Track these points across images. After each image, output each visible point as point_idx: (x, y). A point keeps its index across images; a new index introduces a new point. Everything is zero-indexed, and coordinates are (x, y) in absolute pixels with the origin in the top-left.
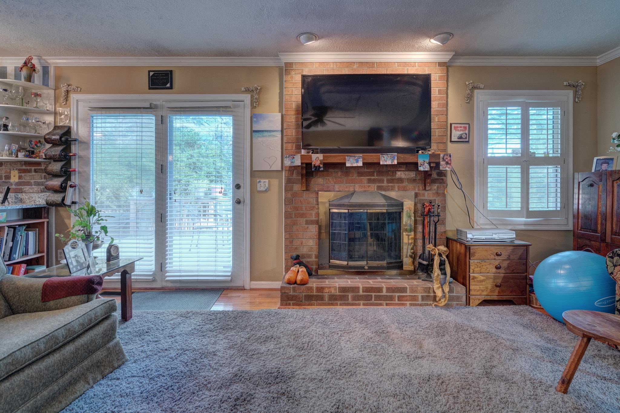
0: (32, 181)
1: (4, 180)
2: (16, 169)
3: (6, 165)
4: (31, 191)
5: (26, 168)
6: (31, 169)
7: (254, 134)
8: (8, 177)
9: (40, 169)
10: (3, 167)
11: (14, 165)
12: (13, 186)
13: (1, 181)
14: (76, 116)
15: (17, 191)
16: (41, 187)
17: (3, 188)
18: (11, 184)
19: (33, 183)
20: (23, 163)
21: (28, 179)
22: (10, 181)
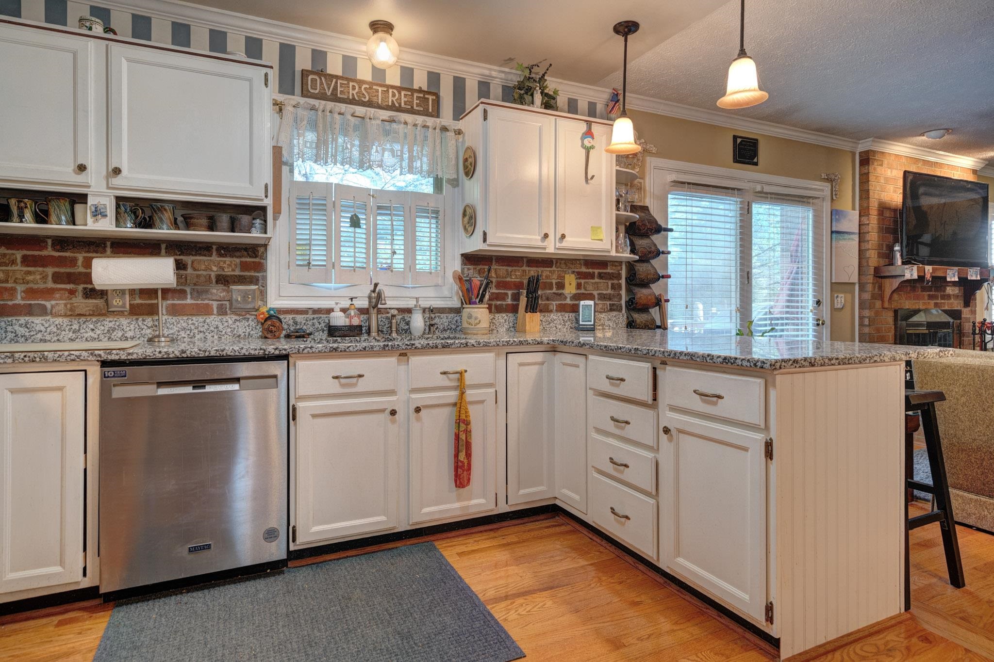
0: (595, 293)
1: (554, 290)
2: (573, 272)
3: (558, 264)
5: (587, 271)
6: (595, 273)
7: (834, 235)
8: (561, 286)
9: (605, 273)
10: (554, 268)
11: (571, 266)
12: (568, 301)
13: (550, 291)
14: (652, 190)
15: (575, 309)
16: (608, 303)
17: (554, 304)
18: (566, 298)
19: (596, 296)
20: (582, 262)
21: (590, 290)
22: (563, 291)
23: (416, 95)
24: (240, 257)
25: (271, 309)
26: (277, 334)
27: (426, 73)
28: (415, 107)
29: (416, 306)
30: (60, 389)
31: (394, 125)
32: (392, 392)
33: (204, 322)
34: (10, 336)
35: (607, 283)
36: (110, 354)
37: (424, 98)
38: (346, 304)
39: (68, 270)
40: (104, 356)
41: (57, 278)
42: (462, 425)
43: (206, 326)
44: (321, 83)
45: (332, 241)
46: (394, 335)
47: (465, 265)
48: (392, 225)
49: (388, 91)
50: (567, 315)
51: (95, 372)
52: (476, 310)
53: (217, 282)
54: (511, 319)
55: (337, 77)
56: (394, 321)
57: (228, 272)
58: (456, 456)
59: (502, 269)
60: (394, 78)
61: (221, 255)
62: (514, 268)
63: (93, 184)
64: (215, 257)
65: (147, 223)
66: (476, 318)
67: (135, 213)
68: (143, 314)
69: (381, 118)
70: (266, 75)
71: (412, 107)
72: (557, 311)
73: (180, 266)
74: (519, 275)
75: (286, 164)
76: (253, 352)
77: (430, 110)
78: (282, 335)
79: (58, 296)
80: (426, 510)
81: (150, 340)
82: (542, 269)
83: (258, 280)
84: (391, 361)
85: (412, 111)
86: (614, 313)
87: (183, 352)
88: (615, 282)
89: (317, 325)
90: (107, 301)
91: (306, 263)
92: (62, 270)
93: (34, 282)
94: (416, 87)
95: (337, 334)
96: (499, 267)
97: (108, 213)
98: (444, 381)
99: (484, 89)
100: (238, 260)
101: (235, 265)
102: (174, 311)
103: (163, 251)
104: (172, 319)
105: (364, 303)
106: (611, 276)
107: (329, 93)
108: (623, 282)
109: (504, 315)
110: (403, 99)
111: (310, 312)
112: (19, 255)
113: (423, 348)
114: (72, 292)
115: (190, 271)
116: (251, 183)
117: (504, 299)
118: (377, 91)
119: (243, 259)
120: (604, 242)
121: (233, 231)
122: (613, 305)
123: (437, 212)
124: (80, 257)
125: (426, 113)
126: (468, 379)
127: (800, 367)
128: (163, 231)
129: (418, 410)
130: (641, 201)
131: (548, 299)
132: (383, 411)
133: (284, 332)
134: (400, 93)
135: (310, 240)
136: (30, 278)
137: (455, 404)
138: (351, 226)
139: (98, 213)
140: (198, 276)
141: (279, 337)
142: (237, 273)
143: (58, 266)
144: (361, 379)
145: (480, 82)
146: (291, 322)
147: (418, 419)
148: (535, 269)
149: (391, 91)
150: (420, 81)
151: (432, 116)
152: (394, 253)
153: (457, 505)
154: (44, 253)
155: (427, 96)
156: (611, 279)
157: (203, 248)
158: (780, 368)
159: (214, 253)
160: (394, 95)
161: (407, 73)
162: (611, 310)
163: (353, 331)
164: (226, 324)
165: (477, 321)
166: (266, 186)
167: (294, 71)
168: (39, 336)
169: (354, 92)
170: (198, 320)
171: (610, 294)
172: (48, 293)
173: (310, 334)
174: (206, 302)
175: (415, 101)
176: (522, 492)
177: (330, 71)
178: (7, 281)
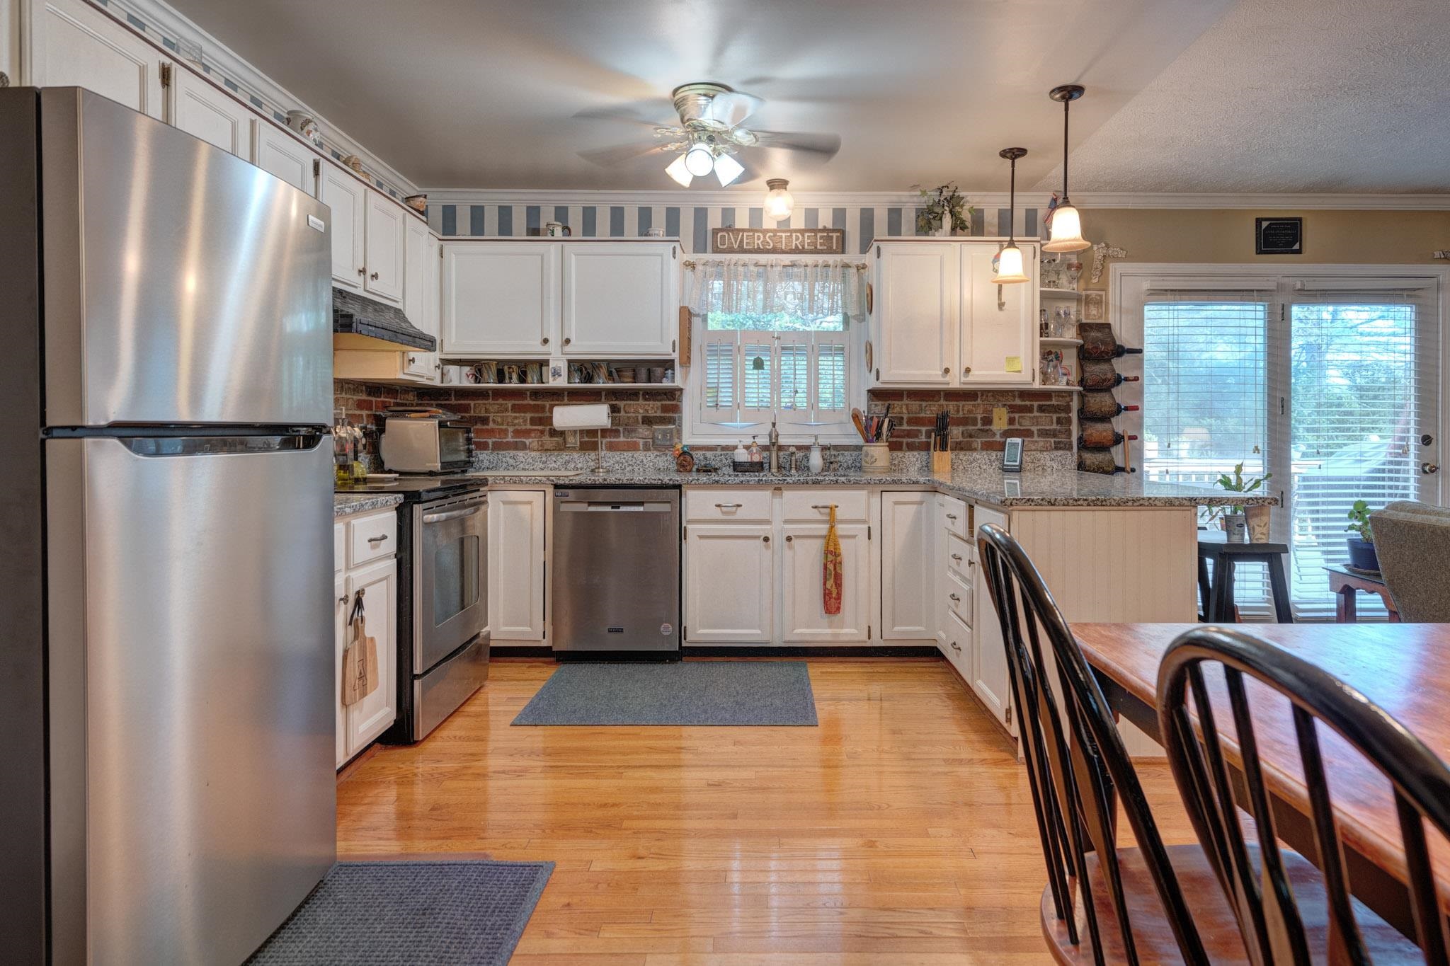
0: (1034, 429)
1: (979, 426)
2: (1004, 406)
3: (984, 396)
4: (1033, 448)
5: (1023, 403)
6: (1033, 405)
8: (988, 421)
9: (1048, 406)
10: (979, 401)
11: (1001, 398)
12: (998, 438)
13: (974, 428)
14: (1118, 304)
15: (1001, 446)
16: (1052, 440)
17: (978, 442)
18: (994, 435)
19: (1036, 432)
20: (1017, 394)
21: (1027, 424)
22: (991, 427)
23: (819, 235)
24: (661, 400)
25: (684, 446)
26: (688, 468)
27: (831, 211)
28: (819, 247)
29: (814, 444)
30: (530, 503)
31: (796, 270)
32: (768, 522)
33: (633, 456)
34: (505, 465)
35: (1051, 417)
36: (559, 479)
37: (828, 236)
38: (749, 441)
39: (540, 415)
40: (556, 482)
41: (533, 421)
42: (829, 556)
43: (634, 461)
44: (729, 238)
45: (737, 383)
46: (793, 472)
47: (872, 401)
48: (795, 365)
49: (791, 236)
50: (994, 454)
51: (550, 490)
52: (872, 448)
53: (643, 423)
54: (924, 458)
55: (743, 230)
56: (793, 458)
57: (651, 413)
58: (825, 584)
59: (915, 404)
60: (799, 223)
61: (646, 400)
62: (930, 403)
63: (553, 352)
64: (641, 402)
65: (589, 379)
66: (872, 457)
67: (581, 371)
68: (588, 450)
69: (783, 264)
70: (674, 248)
71: (816, 247)
72: (982, 449)
73: (614, 409)
74: (931, 410)
75: (698, 315)
76: (653, 482)
77: (834, 248)
78: (694, 469)
79: (533, 435)
80: (798, 631)
81: (593, 471)
82: (964, 403)
83: (675, 420)
84: (766, 494)
85: (816, 251)
86: (1060, 453)
87: (605, 480)
88: (1063, 415)
89: (724, 461)
90: (564, 439)
91: (715, 404)
92: (536, 415)
93: (519, 424)
94: (820, 227)
95: (739, 469)
96: (913, 402)
97: (562, 373)
98: (815, 515)
99: (895, 216)
100: (659, 403)
101: (657, 408)
102: (611, 447)
103: (603, 397)
104: (610, 454)
105: (764, 441)
106: (1056, 409)
107: (736, 247)
108: (1074, 416)
109: (915, 453)
110: (807, 241)
111: (719, 448)
112: (510, 404)
113: (794, 483)
114: (542, 432)
115: (622, 413)
116: (662, 341)
117: (917, 436)
118: (781, 237)
119: (664, 403)
120: (1023, 373)
121: (650, 382)
122: (1059, 442)
123: (843, 348)
124: (547, 404)
125: (830, 251)
126: (839, 514)
127: (1036, 505)
128: (601, 384)
129: (789, 539)
130: (1101, 317)
131: (971, 436)
132: (757, 537)
133: (696, 467)
134: (803, 236)
135: (718, 383)
136: (517, 421)
137: (825, 537)
138: (754, 369)
139: (556, 373)
140: (628, 418)
141: (690, 471)
142: (659, 414)
143: (533, 412)
144: (739, 508)
145: (890, 210)
146: (702, 458)
147: (791, 548)
148: (955, 403)
149: (794, 235)
150: (825, 220)
151: (835, 252)
152: (796, 392)
153: (829, 631)
154: (525, 402)
155: (831, 234)
156: (1055, 412)
157: (632, 394)
158: (1011, 504)
159: (641, 398)
160: (797, 238)
161: (812, 214)
162: (1056, 448)
163: (757, 467)
164: (649, 459)
165: (873, 459)
166: (674, 343)
167: (706, 231)
168: (522, 466)
169: (759, 242)
170: (628, 455)
171: (1055, 430)
172: (527, 433)
173: (716, 470)
174: (635, 439)
175: (819, 241)
176: (896, 629)
177: (738, 226)
178: (502, 424)
